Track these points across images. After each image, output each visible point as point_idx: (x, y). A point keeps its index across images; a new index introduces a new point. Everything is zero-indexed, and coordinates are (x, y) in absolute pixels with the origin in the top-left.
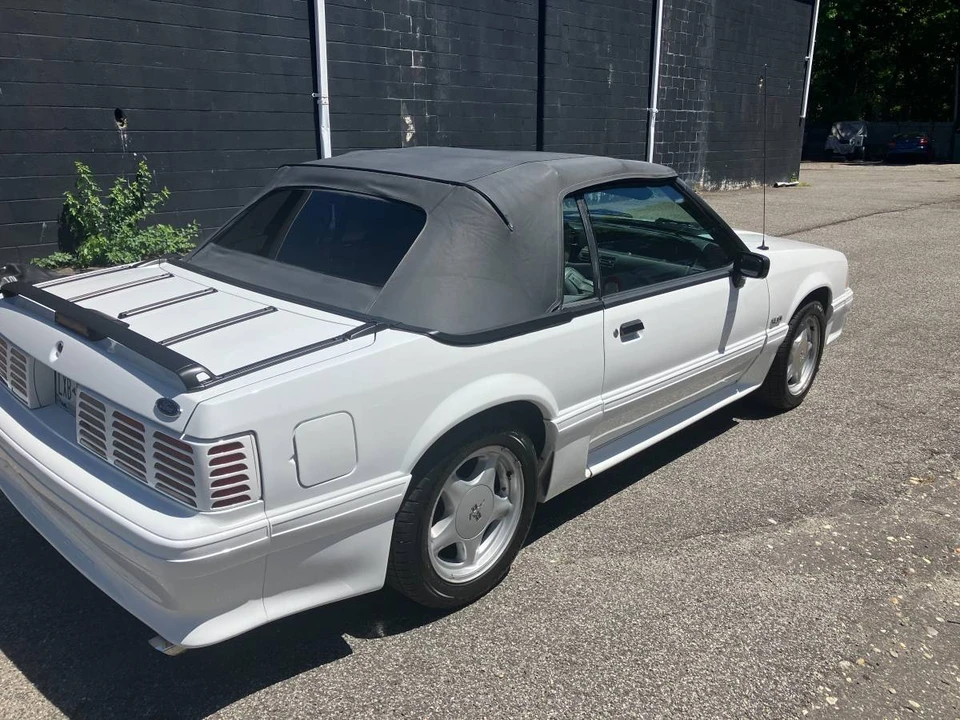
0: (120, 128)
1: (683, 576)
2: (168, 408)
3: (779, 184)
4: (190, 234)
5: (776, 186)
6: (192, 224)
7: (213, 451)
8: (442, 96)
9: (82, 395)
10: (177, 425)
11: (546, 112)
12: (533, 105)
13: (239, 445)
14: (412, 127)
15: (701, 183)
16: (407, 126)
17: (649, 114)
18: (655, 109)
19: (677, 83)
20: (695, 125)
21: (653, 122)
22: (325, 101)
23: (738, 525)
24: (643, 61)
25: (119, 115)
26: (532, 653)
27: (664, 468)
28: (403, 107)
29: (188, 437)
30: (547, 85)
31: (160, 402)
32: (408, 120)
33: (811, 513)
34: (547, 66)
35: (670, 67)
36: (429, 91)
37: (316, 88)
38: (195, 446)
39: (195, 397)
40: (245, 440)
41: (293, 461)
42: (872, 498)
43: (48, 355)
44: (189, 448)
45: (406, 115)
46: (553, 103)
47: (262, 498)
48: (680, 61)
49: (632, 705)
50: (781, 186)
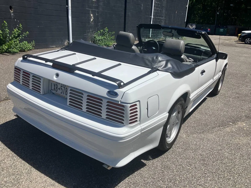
0: (11, 12)
1: (219, 139)
2: (112, 93)
3: (180, 38)
4: (32, 45)
5: (179, 39)
6: (33, 42)
7: (131, 107)
8: (101, 9)
9: (71, 90)
10: (118, 99)
11: (127, 16)
12: (123, 13)
13: (136, 105)
14: (93, 17)
15: (162, 37)
16: (91, 17)
17: (151, 18)
18: (152, 17)
19: (158, 10)
20: (162, 22)
21: (152, 20)
22: (70, 8)
23: (223, 124)
24: (150, 4)
25: (11, 8)
26: (194, 162)
27: (197, 110)
28: (91, 12)
29: (122, 102)
30: (127, 8)
31: (109, 92)
32: (92, 15)
33: (238, 121)
34: (127, 3)
35: (156, 6)
36: (97, 8)
37: (67, 4)
38: (125, 105)
39: (123, 90)
40: (137, 103)
41: (147, 110)
42: (250, 117)
43: (53, 78)
44: (123, 106)
45: (91, 14)
46: (128, 13)
47: (139, 121)
48: (159, 4)
49: (228, 175)
50: (180, 39)
